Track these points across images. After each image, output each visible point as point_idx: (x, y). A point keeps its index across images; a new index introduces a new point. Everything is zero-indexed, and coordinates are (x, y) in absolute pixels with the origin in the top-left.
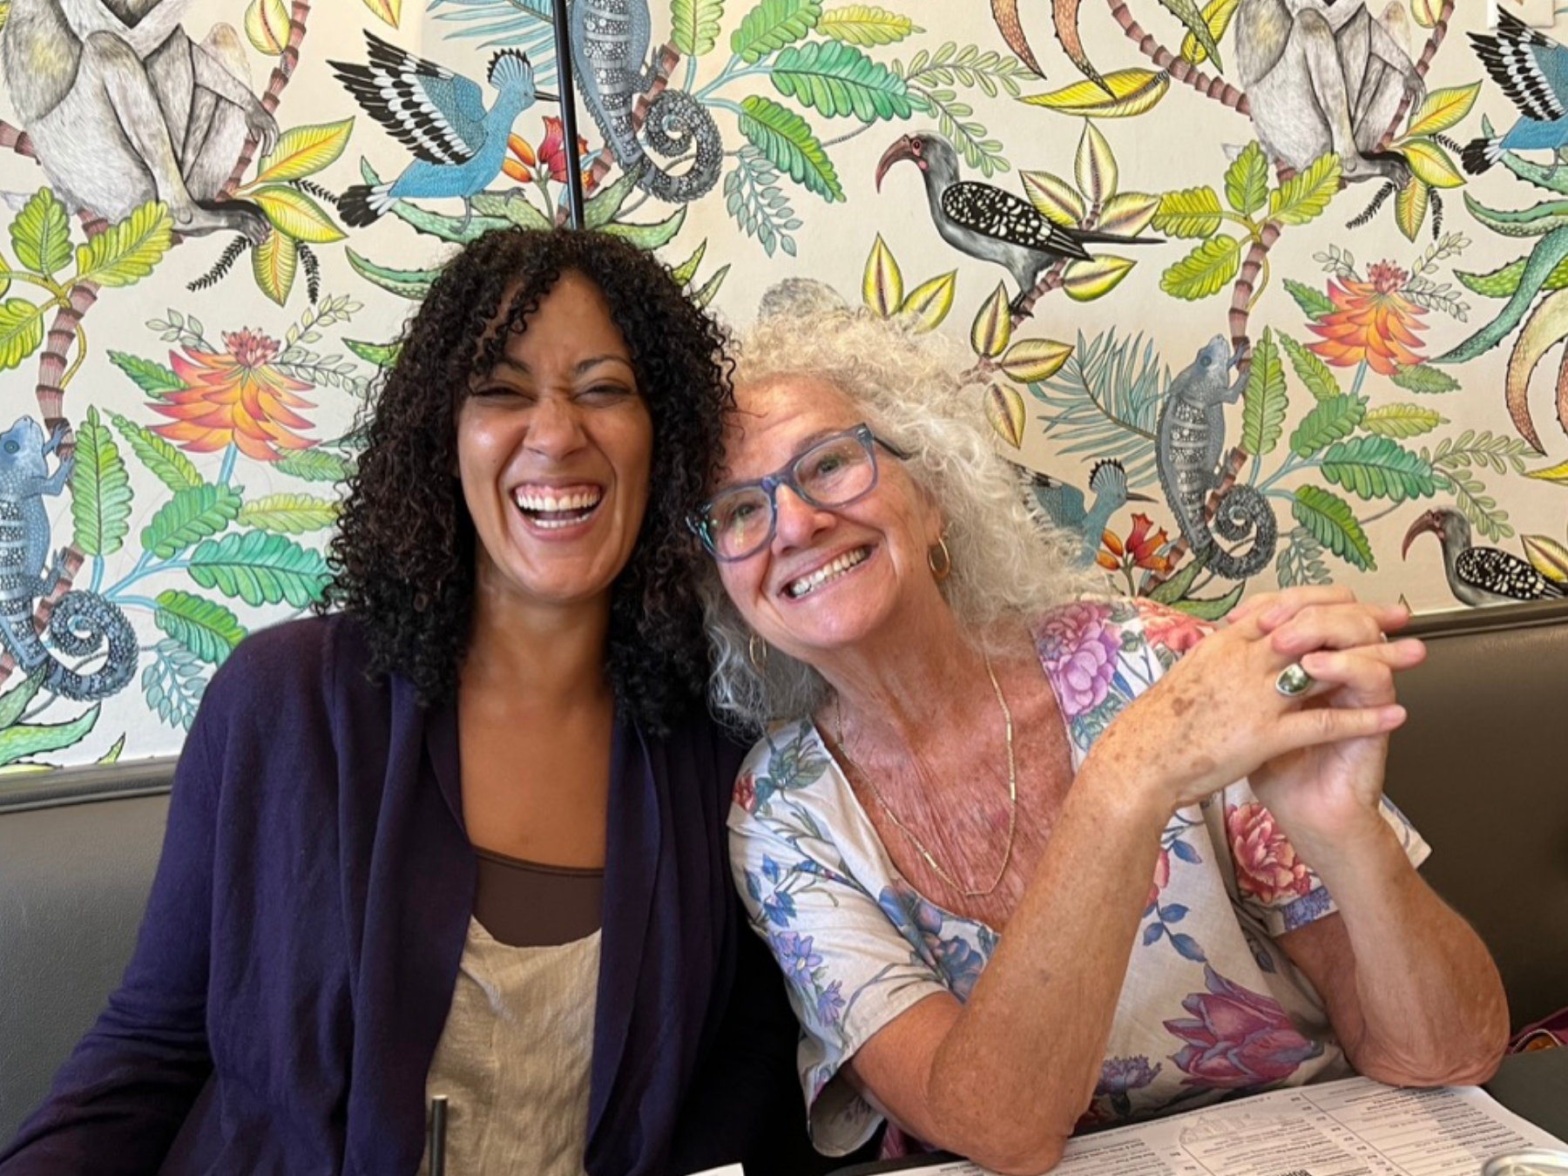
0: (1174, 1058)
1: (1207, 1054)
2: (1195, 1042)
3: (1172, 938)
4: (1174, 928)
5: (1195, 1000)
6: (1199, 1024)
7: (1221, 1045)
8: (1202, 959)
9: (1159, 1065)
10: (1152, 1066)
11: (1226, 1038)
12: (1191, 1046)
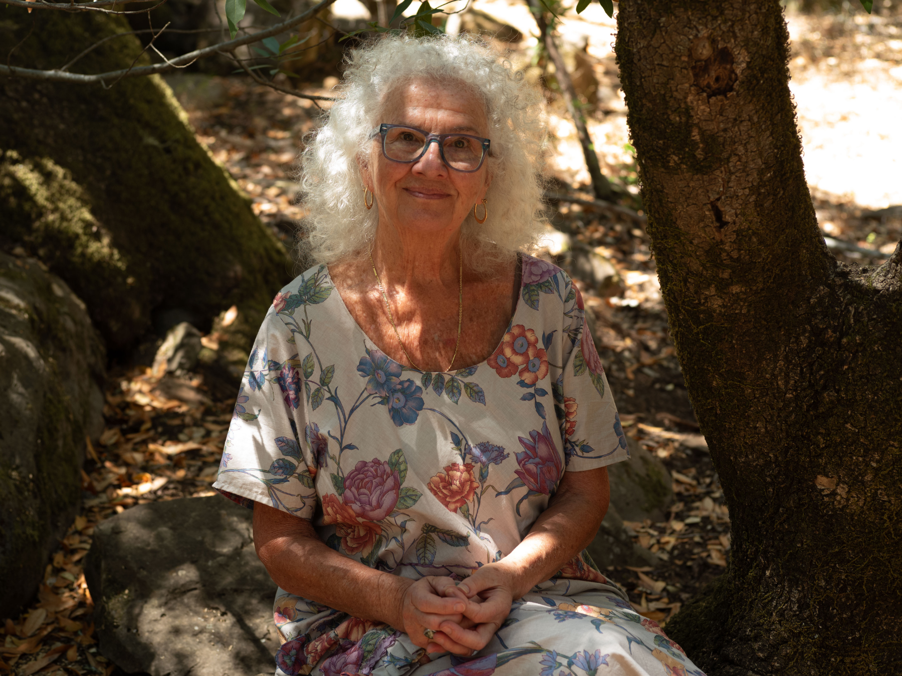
0: (516, 454)
1: (531, 460)
2: (528, 452)
3: (536, 403)
4: (539, 399)
5: (535, 434)
6: (533, 445)
7: (537, 460)
8: (544, 418)
9: (508, 454)
10: (505, 453)
11: (541, 458)
12: (525, 452)
